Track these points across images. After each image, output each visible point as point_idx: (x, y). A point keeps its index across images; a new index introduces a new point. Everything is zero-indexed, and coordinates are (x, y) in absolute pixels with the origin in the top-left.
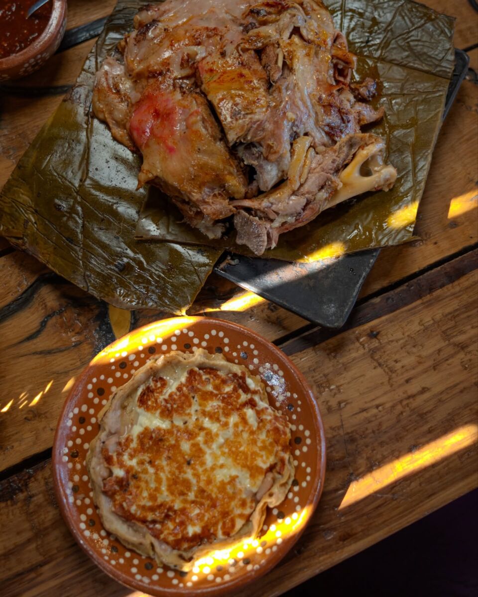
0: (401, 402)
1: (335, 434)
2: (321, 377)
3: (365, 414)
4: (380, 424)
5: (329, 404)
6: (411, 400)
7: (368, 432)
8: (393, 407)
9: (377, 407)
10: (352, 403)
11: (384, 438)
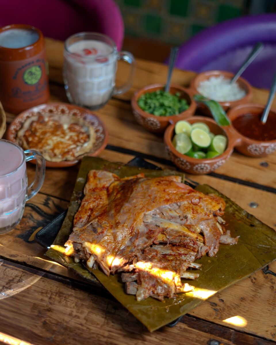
0: (98, 334)
1: (63, 322)
2: (80, 303)
3: (80, 326)
4: (81, 333)
5: (72, 313)
6: (102, 337)
7: (75, 332)
8: (93, 333)
9: (88, 328)
10: (80, 319)
11: (77, 338)
